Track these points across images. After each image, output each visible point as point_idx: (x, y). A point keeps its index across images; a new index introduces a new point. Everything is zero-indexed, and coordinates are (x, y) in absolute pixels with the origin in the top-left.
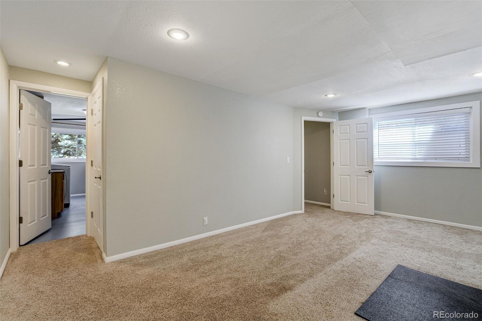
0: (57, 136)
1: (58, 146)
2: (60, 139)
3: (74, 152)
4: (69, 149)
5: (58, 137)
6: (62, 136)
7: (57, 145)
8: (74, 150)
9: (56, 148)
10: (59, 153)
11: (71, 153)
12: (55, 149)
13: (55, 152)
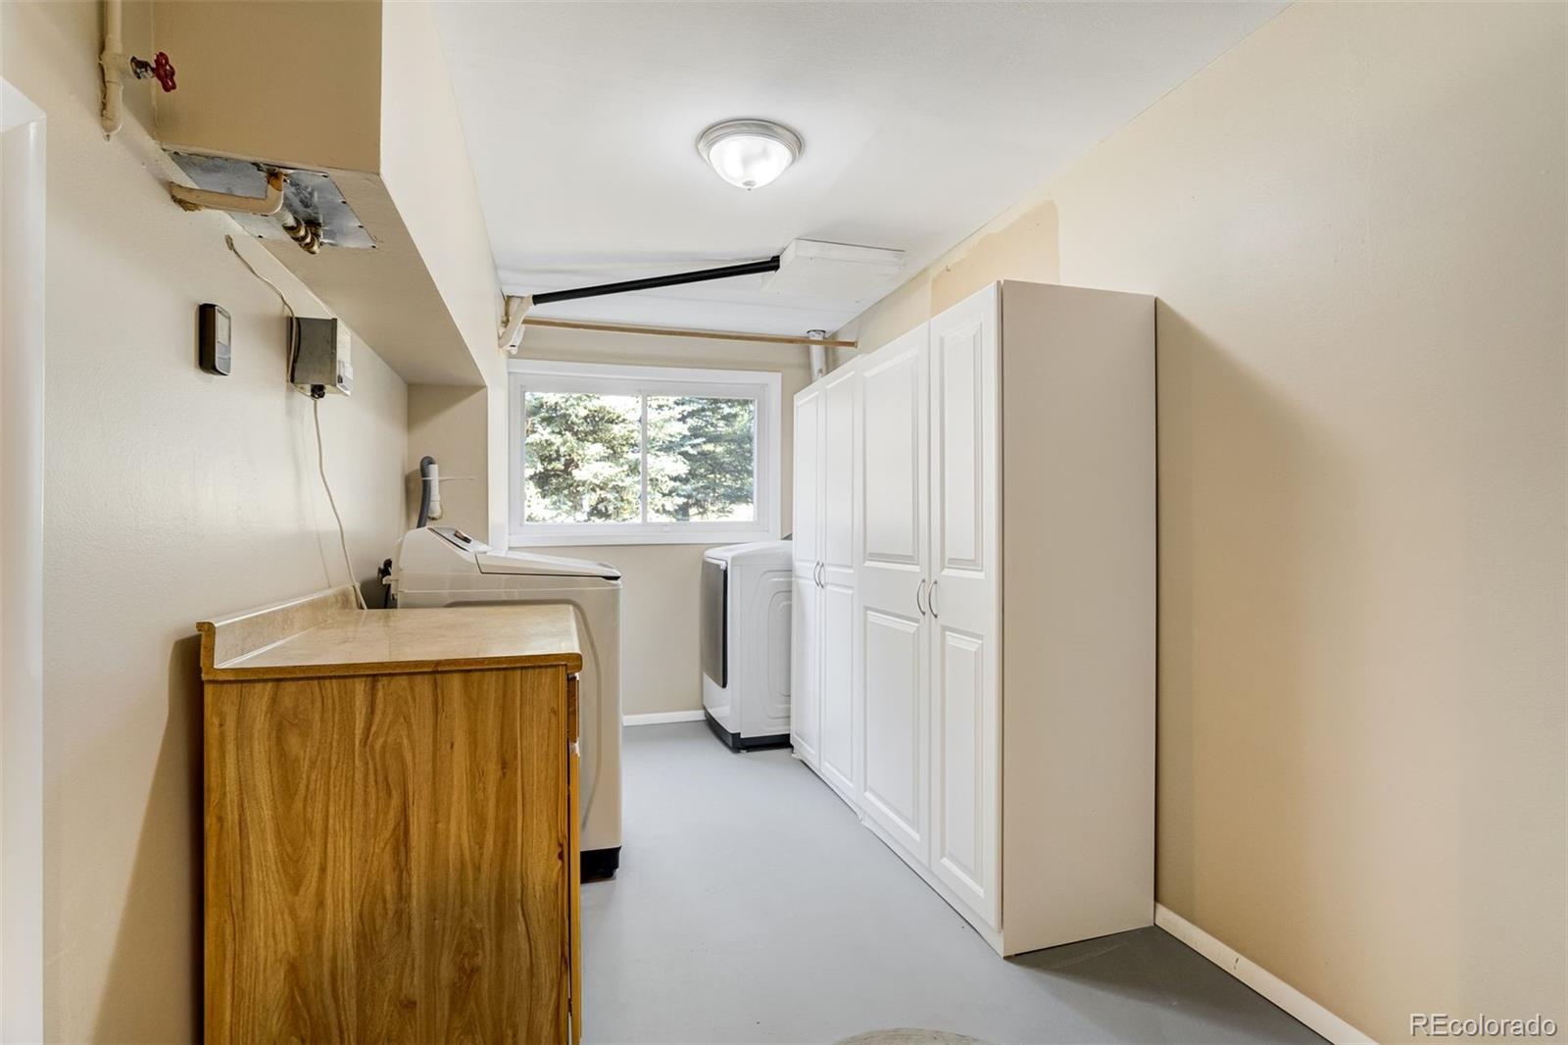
0: (568, 447)
1: (572, 485)
2: (579, 457)
3: (619, 504)
4: (603, 494)
5: (572, 451)
6: (583, 449)
7: (569, 482)
8: (619, 498)
9: (566, 492)
10: (576, 507)
11: (611, 508)
12: (565, 496)
13: (565, 504)
